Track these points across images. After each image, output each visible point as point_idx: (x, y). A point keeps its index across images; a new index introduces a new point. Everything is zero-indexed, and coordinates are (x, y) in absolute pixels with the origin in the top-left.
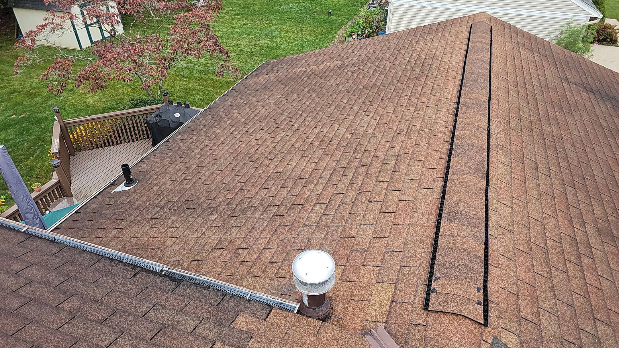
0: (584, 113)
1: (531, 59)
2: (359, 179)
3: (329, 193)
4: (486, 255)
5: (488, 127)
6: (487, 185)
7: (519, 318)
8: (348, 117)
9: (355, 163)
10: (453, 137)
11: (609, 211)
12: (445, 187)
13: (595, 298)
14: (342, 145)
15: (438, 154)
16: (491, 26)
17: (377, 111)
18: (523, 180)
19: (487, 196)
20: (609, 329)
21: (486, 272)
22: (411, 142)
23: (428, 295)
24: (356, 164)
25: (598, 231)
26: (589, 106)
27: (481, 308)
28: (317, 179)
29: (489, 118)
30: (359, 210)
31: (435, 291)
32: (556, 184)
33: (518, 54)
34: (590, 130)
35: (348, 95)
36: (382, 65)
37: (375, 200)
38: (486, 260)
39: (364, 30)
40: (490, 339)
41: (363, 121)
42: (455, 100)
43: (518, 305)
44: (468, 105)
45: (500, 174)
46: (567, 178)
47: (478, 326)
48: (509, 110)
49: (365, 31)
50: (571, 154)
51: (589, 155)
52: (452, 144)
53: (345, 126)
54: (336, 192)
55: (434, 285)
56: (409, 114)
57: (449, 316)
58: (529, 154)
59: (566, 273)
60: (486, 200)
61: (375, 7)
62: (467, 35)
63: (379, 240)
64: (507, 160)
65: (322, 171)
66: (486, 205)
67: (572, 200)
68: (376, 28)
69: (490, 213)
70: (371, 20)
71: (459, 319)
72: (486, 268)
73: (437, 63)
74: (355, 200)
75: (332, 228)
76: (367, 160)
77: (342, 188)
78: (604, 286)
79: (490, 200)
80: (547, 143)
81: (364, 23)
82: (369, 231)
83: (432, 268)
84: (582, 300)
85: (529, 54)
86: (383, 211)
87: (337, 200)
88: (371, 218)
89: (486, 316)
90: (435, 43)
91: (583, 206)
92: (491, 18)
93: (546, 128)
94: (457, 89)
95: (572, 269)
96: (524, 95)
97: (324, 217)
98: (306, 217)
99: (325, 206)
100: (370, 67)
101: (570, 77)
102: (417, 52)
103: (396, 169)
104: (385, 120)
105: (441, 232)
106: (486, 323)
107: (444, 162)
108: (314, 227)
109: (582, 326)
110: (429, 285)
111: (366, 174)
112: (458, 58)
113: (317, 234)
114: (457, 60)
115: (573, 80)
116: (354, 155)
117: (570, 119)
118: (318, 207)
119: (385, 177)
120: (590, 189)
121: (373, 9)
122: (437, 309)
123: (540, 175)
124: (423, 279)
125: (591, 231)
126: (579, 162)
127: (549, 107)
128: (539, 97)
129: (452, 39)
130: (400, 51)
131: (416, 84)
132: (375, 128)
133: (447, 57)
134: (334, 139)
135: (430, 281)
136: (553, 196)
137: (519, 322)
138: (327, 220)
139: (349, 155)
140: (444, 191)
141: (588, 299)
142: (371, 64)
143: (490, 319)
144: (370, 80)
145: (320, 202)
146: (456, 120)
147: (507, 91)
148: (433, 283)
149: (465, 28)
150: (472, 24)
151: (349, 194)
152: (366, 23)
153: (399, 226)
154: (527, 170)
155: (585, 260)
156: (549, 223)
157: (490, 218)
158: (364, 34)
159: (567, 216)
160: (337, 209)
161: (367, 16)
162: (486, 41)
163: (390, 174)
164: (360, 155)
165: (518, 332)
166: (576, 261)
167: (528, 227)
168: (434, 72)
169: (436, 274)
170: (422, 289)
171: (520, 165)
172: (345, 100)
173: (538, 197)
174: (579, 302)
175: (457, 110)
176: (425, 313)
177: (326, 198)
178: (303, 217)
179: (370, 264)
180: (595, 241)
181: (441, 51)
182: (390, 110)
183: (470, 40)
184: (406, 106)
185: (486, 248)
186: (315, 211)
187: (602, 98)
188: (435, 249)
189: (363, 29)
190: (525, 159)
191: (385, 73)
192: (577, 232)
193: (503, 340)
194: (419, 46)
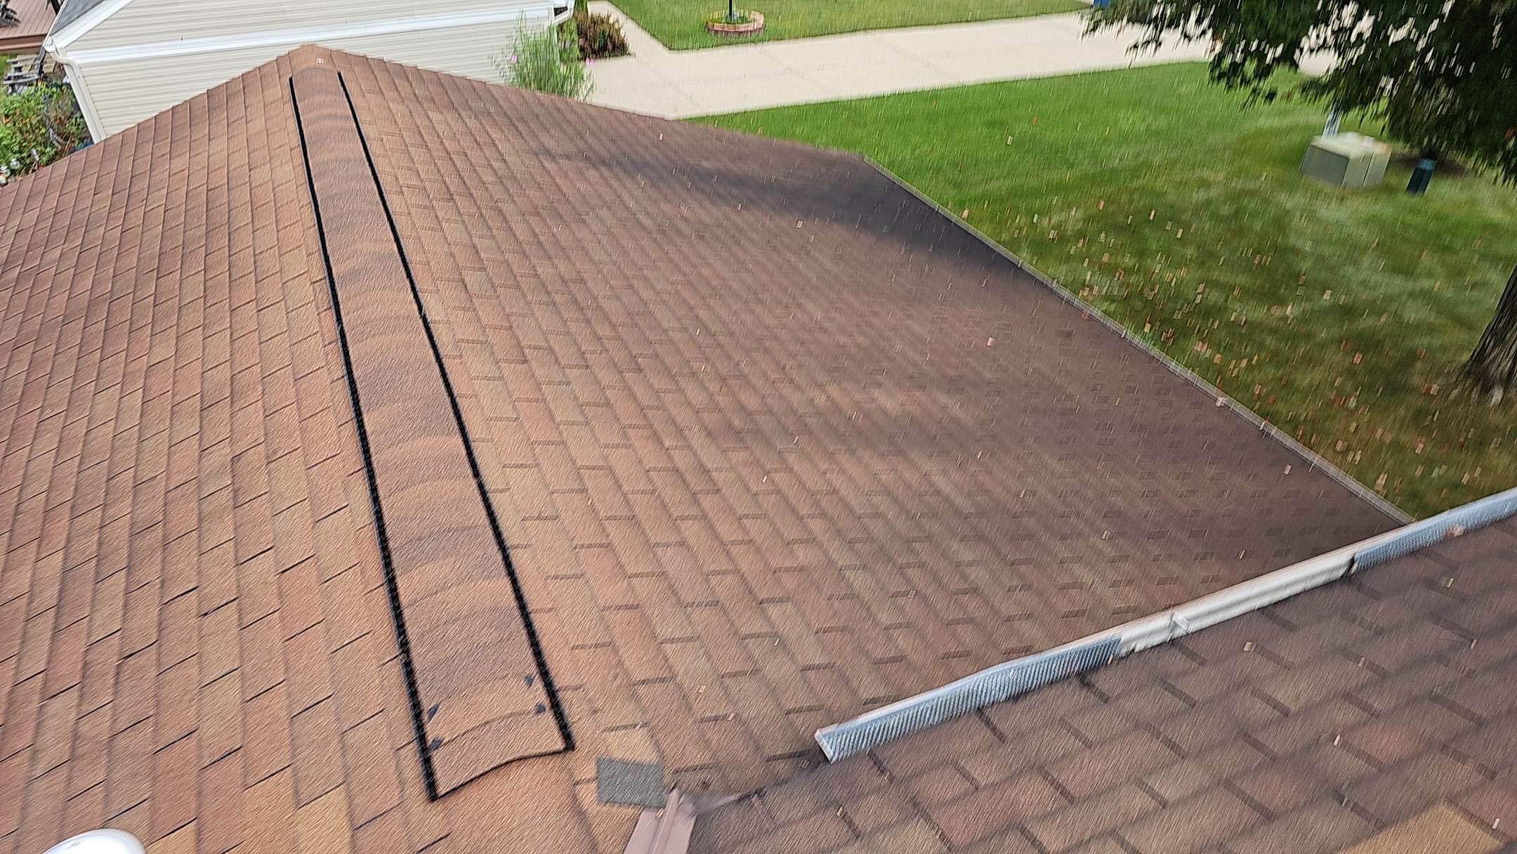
0: (604, 213)
1: (457, 126)
2: (150, 571)
3: (72, 649)
4: (519, 597)
5: (420, 308)
6: (466, 441)
7: (632, 688)
8: (48, 413)
9: (120, 531)
10: (348, 363)
11: (714, 387)
12: (374, 489)
13: (748, 563)
14: (60, 500)
15: (332, 417)
16: (339, 74)
17: (130, 369)
18: (538, 396)
19: (474, 465)
20: (789, 607)
21: (532, 634)
22: (252, 416)
23: (427, 762)
24: (125, 533)
25: (709, 434)
26: (608, 195)
27: (548, 718)
28: (18, 629)
29: (413, 289)
30: (182, 652)
31: (438, 744)
32: (606, 377)
33: (426, 122)
34: (629, 245)
35: (25, 355)
36: (97, 239)
37: (216, 604)
38: (523, 607)
39: (25, 155)
40: (590, 771)
41: (100, 408)
42: (319, 272)
43: (620, 663)
44: (353, 275)
45: (485, 402)
46: (620, 356)
47: (557, 761)
48: (452, 255)
49: (29, 156)
50: (610, 306)
51: (645, 294)
52: (352, 382)
53: (49, 441)
54: (94, 639)
55: (433, 731)
56: (220, 346)
57: (490, 778)
58: (529, 337)
59: (682, 544)
60: (476, 474)
61: (31, 85)
62: (289, 107)
63: (264, 701)
64: (489, 369)
65: (24, 601)
66: (481, 486)
67: (645, 397)
68: (59, 140)
69: (495, 500)
70: (34, 122)
71: (514, 771)
72: (529, 625)
73: (242, 195)
74: (160, 631)
75: (120, 742)
76: (151, 508)
77: (107, 617)
78: (754, 533)
79: (484, 472)
80: (558, 298)
81: (14, 133)
82: (230, 693)
83: (413, 694)
84: (729, 579)
85: (450, 117)
86: (246, 622)
87: (107, 656)
88: (222, 655)
89: (564, 729)
90: (220, 145)
91: (668, 398)
92: (330, 55)
93: (544, 270)
94: (316, 245)
95: (691, 530)
96: (473, 210)
97: (85, 727)
98: (26, 754)
99: (74, 694)
100: (61, 255)
101: (551, 144)
102: (182, 180)
103: (241, 500)
104: (161, 381)
105: (404, 600)
106: (570, 745)
107: (351, 429)
108: (64, 771)
109: (745, 630)
110: (422, 738)
111: (165, 546)
112: (288, 167)
113: (81, 784)
114: (289, 172)
115: (559, 151)
116: (110, 512)
117: (582, 233)
118: (55, 706)
119: (222, 531)
120: (668, 361)
121: (25, 90)
122: (454, 784)
123: (568, 371)
124: (406, 732)
125: (697, 440)
126: (630, 314)
127: (534, 221)
128: (507, 208)
129: (258, 125)
130: (134, 190)
131: (209, 262)
132: (141, 416)
133: (261, 175)
134: (28, 493)
135: (420, 728)
136: (608, 404)
137: (634, 697)
138: (98, 727)
139: (94, 518)
140: (376, 499)
141: (736, 571)
142: (60, 248)
143: (574, 730)
144: (77, 291)
145: (55, 689)
146: (339, 319)
147: (432, 215)
148: (428, 728)
149: (278, 91)
150: (291, 80)
151: (136, 622)
152: (21, 132)
153: (302, 637)
154: (540, 373)
155: (707, 501)
156: (621, 461)
157: (498, 512)
158: (31, 163)
159: (647, 432)
160: (116, 684)
161: (15, 114)
162: (340, 112)
163: (228, 520)
164: (125, 506)
165: (638, 718)
166: (694, 511)
167: (583, 490)
168: (243, 218)
169: (426, 705)
170: (410, 757)
171: (519, 367)
172: (19, 369)
173: (580, 419)
174: (724, 587)
175: (335, 296)
176: (438, 807)
177: (68, 670)
178: (16, 760)
179: (264, 773)
180: (710, 456)
181: (240, 160)
182: (165, 350)
183: (302, 119)
184: (205, 327)
185: (514, 582)
186: (51, 723)
187: (625, 170)
188: (405, 646)
189: (21, 152)
190: (527, 351)
191: (111, 260)
192: (676, 454)
193: (618, 755)
194: (181, 162)
